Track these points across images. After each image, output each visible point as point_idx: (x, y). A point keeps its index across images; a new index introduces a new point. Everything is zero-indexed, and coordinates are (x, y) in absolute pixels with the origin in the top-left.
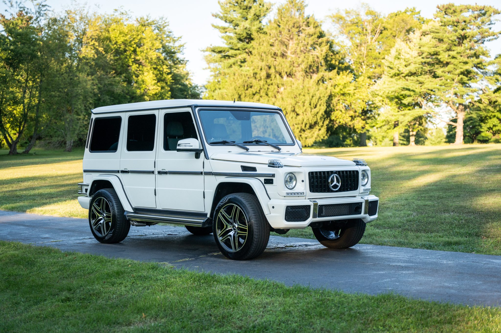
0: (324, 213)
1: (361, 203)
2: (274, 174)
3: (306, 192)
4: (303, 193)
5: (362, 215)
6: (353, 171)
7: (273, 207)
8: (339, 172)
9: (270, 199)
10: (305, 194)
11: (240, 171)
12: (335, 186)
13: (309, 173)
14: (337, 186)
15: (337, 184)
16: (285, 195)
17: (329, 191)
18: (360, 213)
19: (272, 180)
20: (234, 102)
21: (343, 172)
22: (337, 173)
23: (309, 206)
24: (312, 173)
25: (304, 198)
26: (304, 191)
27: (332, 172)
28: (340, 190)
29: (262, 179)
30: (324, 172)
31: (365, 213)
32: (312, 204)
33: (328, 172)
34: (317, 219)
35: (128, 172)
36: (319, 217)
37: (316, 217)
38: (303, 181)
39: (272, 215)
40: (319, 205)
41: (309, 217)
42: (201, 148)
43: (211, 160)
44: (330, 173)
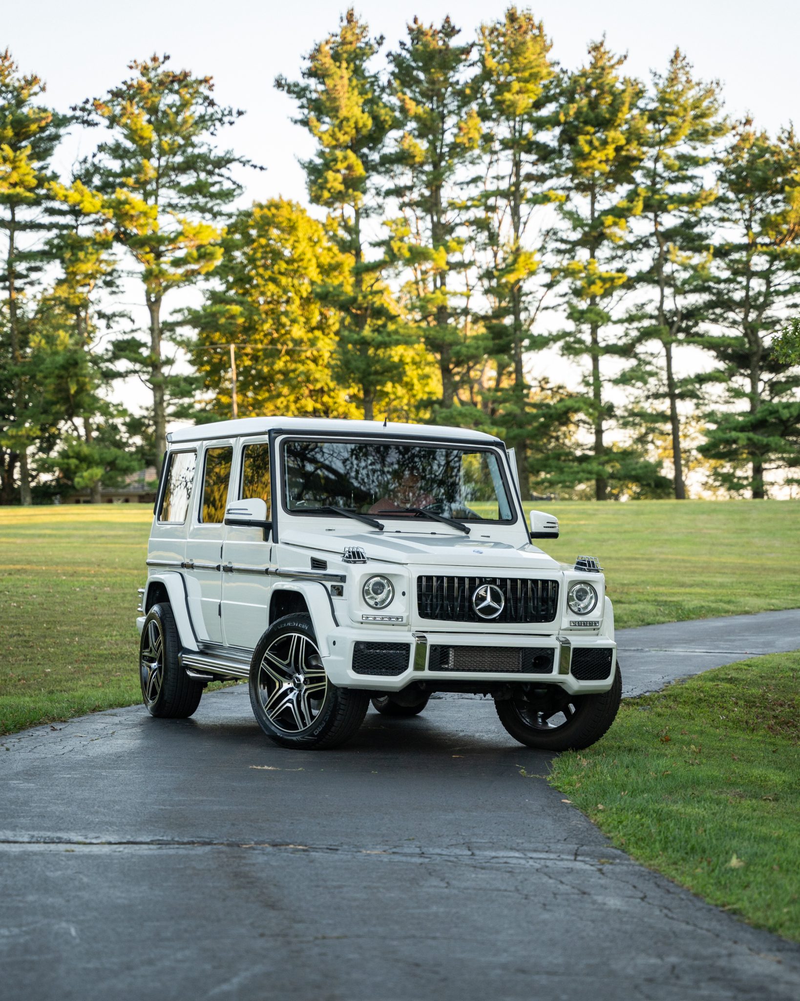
0: (451, 664)
1: (552, 650)
2: (345, 576)
3: (408, 617)
5: (555, 675)
6: (545, 582)
7: (334, 643)
8: (503, 580)
9: (337, 625)
10: (405, 621)
11: (308, 569)
12: (489, 610)
13: (420, 578)
14: (495, 610)
15: (495, 605)
16: (361, 620)
17: (473, 617)
18: (550, 671)
19: (341, 588)
20: (385, 425)
21: (514, 581)
22: (498, 582)
23: (408, 646)
24: (429, 578)
25: (406, 628)
26: (405, 615)
27: (483, 581)
28: (503, 619)
30: (461, 579)
31: (561, 672)
32: (413, 641)
33: (472, 579)
34: (427, 674)
35: (192, 567)
36: (431, 669)
37: (423, 669)
38: (404, 594)
39: (332, 657)
40: (432, 646)
41: (406, 667)
42: (270, 520)
43: (280, 545)
44: (477, 581)
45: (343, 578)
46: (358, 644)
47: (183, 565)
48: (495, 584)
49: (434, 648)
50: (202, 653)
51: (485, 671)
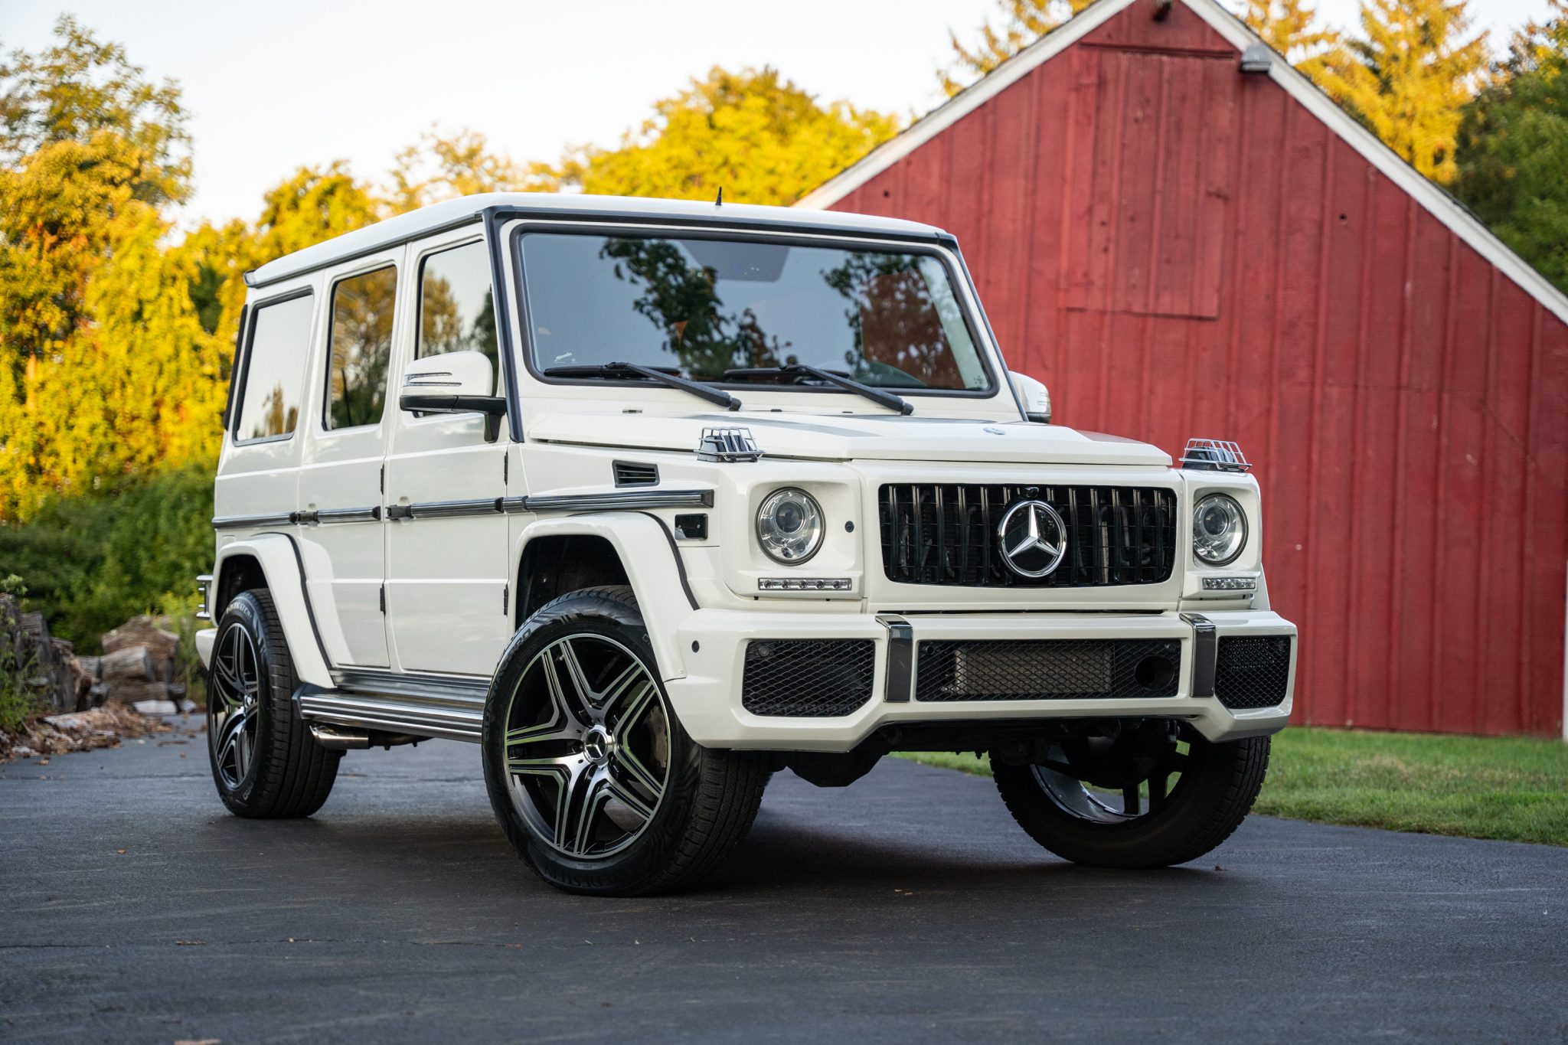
0: (960, 683)
1: (1176, 642)
2: (711, 493)
3: (862, 579)
4: (849, 581)
5: (1183, 699)
6: (1147, 492)
7: (696, 646)
8: (1061, 491)
9: (696, 606)
10: (855, 589)
12: (1035, 558)
13: (884, 490)
14: (1048, 558)
15: (1047, 547)
16: (756, 591)
17: (1000, 576)
18: (1173, 691)
19: (702, 519)
20: (719, 202)
21: (1083, 491)
22: (1051, 495)
23: (868, 645)
24: (904, 489)
25: (857, 606)
26: (855, 575)
27: (1019, 491)
28: (1066, 577)
29: (669, 516)
30: (972, 490)
31: (1198, 691)
32: (880, 635)
33: (995, 490)
34: (915, 708)
35: (314, 518)
36: (920, 697)
37: (905, 699)
38: (849, 527)
39: (692, 680)
40: (922, 643)
41: (866, 695)
42: (502, 393)
43: (528, 445)
44: (1006, 494)
45: (707, 498)
46: (754, 645)
47: (295, 518)
48: (1043, 498)
49: (929, 647)
50: (340, 691)
51: (1038, 696)
